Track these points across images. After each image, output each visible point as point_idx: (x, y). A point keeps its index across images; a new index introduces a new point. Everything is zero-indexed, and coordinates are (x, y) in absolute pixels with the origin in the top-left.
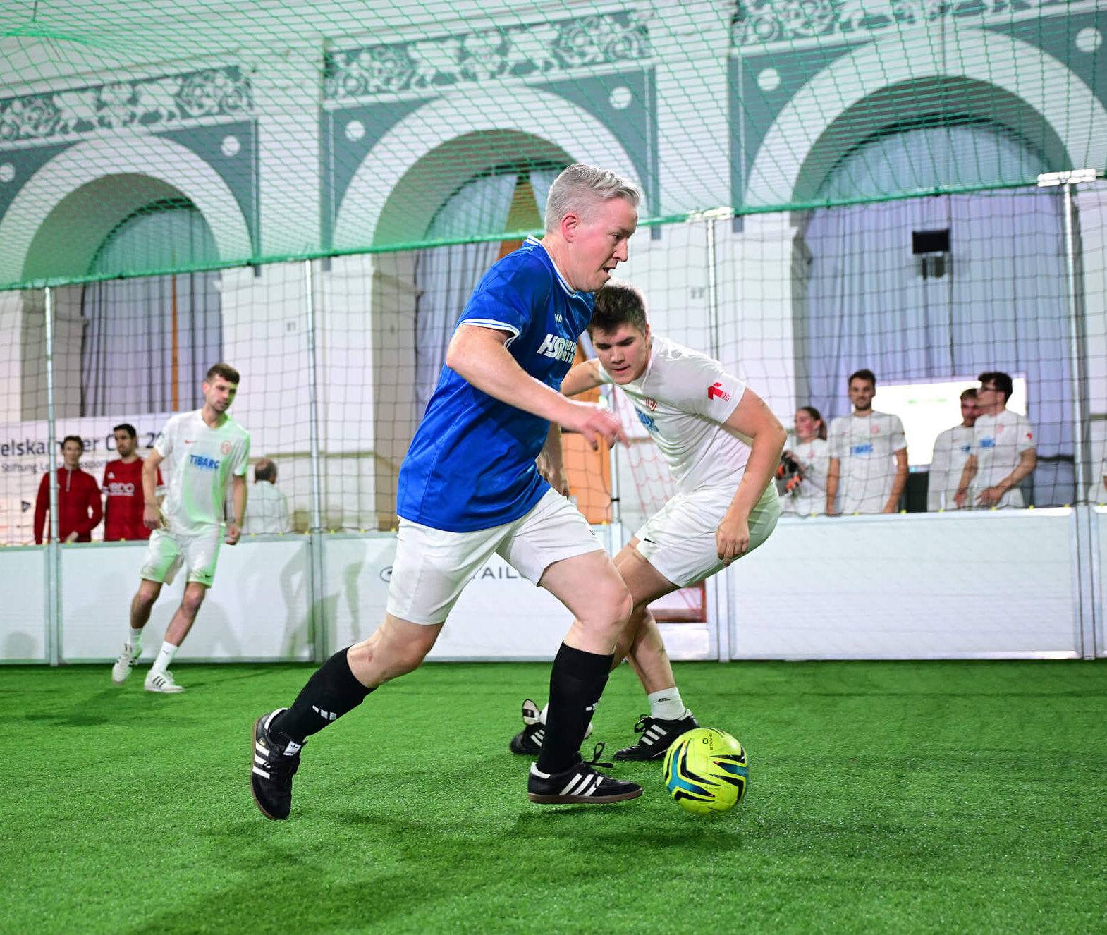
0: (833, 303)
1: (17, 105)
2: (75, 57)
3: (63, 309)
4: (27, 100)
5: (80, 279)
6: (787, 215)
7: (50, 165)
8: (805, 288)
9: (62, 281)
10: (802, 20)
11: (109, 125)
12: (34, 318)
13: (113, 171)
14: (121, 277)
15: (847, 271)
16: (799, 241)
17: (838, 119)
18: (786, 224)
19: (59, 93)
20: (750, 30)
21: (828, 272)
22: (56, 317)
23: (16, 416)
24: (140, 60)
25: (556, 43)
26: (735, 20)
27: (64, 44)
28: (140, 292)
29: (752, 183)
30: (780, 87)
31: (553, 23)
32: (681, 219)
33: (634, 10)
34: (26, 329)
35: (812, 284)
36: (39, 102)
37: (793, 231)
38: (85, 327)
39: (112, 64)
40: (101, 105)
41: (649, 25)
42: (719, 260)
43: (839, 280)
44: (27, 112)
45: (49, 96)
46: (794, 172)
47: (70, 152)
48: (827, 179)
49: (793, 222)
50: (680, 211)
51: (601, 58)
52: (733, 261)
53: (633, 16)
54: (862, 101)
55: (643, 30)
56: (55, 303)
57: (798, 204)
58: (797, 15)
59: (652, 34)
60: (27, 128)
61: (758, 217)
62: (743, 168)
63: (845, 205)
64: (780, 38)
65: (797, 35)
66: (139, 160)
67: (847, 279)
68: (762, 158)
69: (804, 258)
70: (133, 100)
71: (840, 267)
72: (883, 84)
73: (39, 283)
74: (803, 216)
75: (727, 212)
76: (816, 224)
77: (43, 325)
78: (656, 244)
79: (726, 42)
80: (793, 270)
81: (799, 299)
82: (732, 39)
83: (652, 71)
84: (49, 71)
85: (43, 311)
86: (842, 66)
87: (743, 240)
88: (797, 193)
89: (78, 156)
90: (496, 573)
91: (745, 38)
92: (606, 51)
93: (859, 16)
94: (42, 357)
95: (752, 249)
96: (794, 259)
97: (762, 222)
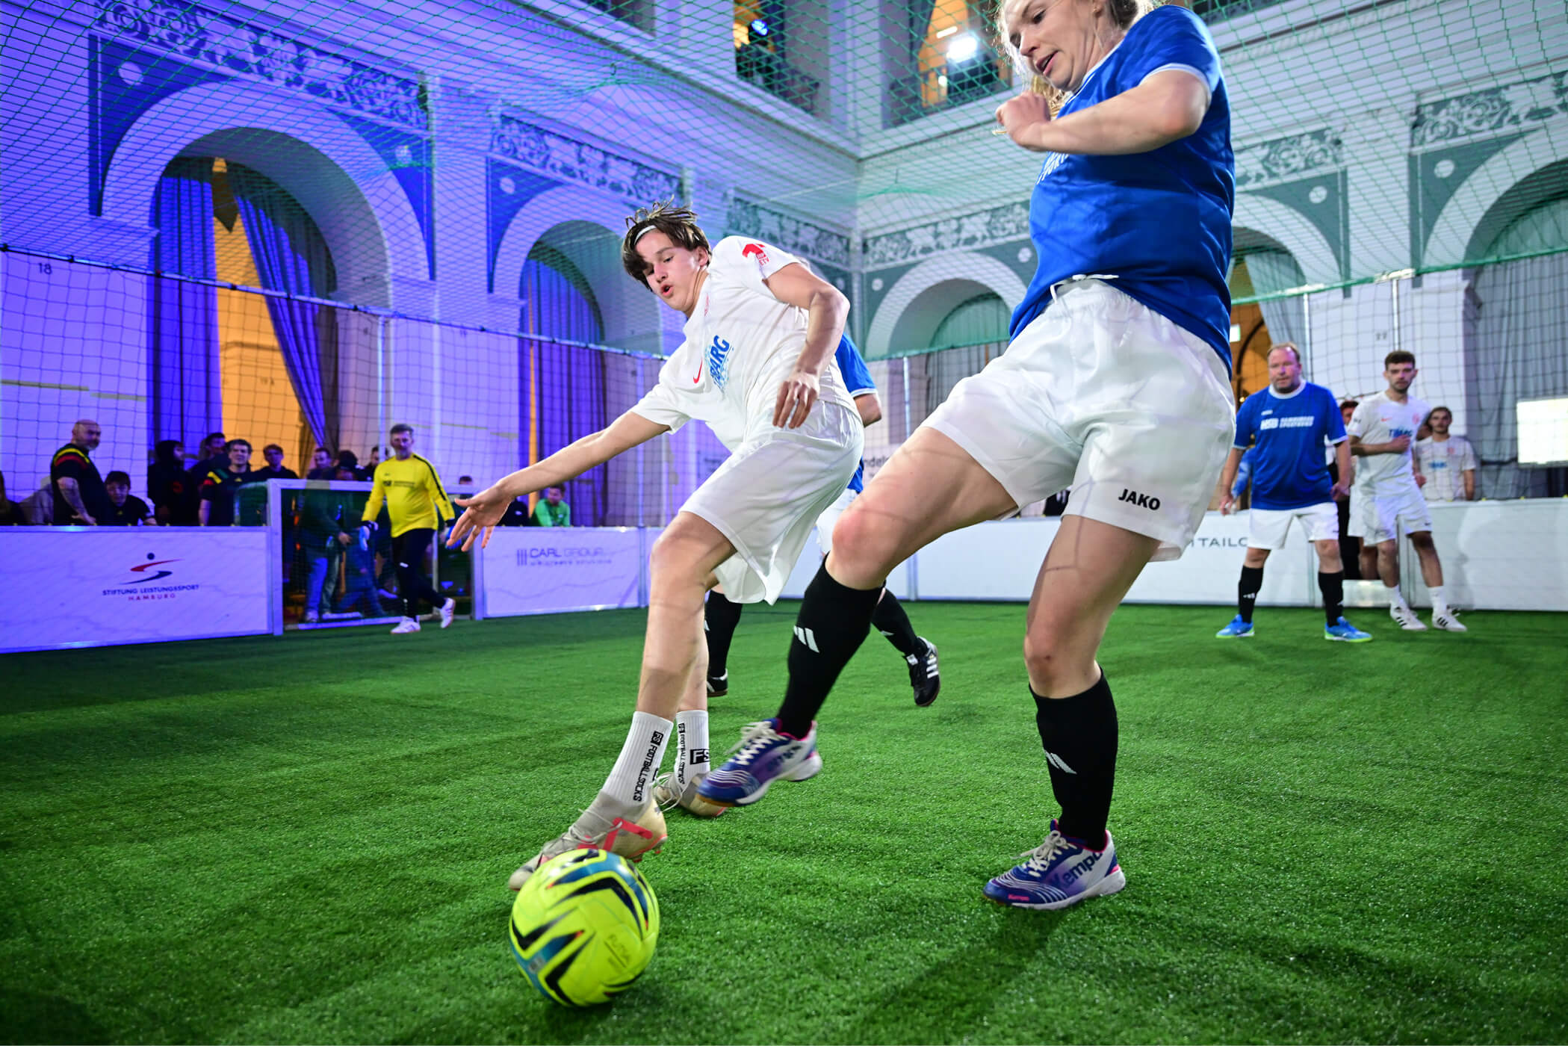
0: (1500, 337)
1: (883, 240)
2: (923, 204)
3: (916, 371)
4: (889, 236)
5: (926, 351)
6: (1460, 271)
7: (906, 276)
8: (1475, 327)
9: (914, 352)
10: (1474, 119)
11: (943, 248)
12: (897, 378)
13: (949, 277)
14: (953, 348)
15: (1513, 311)
16: (1470, 292)
17: (1508, 192)
18: (1460, 278)
19: (910, 230)
20: (1428, 131)
21: (1497, 312)
22: (911, 377)
23: (886, 441)
24: (966, 201)
25: (1266, 159)
26: (1415, 126)
27: (916, 196)
28: (965, 357)
29: (1430, 246)
30: (1455, 172)
31: (1264, 144)
32: (1369, 280)
33: (1329, 128)
34: (892, 384)
35: (1481, 324)
36: (897, 237)
37: (1465, 284)
38: (929, 382)
39: (947, 206)
40: (937, 235)
41: (1342, 137)
42: (1402, 308)
43: (1506, 320)
44: (890, 244)
45: (903, 233)
46: (1467, 234)
47: (920, 267)
48: (1496, 241)
49: (1465, 276)
50: (1368, 274)
51: (1302, 165)
52: (1413, 309)
53: (1327, 132)
54: (1531, 176)
55: (1338, 142)
56: (911, 367)
57: (1470, 262)
58: (1470, 116)
59: (1345, 142)
60: (890, 254)
61: (1436, 275)
62: (1421, 238)
63: (1514, 260)
64: (1455, 135)
65: (1469, 132)
66: (965, 268)
67: (1513, 318)
68: (1440, 226)
69: (1474, 304)
70: (959, 230)
71: (1506, 308)
72: (1552, 160)
73: (900, 355)
74: (1473, 271)
75: (1409, 272)
76: (1487, 277)
77: (903, 382)
78: (1347, 301)
79: (1408, 143)
80: (1465, 313)
81: (1470, 336)
82: (1412, 139)
83: (1344, 173)
84: (906, 215)
85: (902, 373)
86: (1514, 150)
87: (1422, 293)
88: (1470, 251)
89: (925, 269)
90: (1221, 542)
91: (1423, 138)
92: (1306, 161)
93: (1527, 110)
94: (902, 403)
95: (1431, 299)
96: (1466, 305)
97: (1440, 278)
